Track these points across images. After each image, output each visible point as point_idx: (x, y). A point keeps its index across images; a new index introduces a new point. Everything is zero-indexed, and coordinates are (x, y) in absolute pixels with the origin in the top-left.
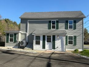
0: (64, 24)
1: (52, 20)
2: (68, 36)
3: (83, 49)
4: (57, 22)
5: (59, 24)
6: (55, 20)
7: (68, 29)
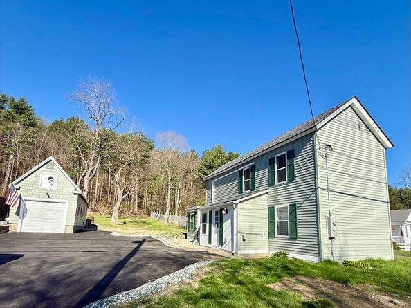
0: (266, 170)
1: (245, 168)
2: (276, 207)
3: (319, 254)
4: (253, 169)
5: (256, 173)
6: (248, 166)
7: (277, 183)
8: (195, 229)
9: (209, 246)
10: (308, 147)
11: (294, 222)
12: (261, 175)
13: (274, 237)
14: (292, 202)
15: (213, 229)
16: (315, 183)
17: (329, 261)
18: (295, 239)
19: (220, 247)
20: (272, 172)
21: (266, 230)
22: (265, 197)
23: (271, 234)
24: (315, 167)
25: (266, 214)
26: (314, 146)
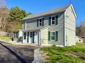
0: (48, 20)
2: (51, 32)
3: (64, 45)
4: (43, 19)
5: (44, 21)
6: (41, 18)
7: (51, 25)
8: (18, 37)
9: (27, 43)
10: (62, 16)
11: (57, 36)
12: (46, 22)
13: (50, 40)
14: (57, 31)
15: (29, 38)
16: (64, 26)
17: (67, 47)
18: (57, 41)
19: (33, 44)
20: (50, 21)
21: (47, 38)
22: (48, 28)
23: (49, 39)
24: (64, 22)
25: (47, 33)
26: (64, 16)
